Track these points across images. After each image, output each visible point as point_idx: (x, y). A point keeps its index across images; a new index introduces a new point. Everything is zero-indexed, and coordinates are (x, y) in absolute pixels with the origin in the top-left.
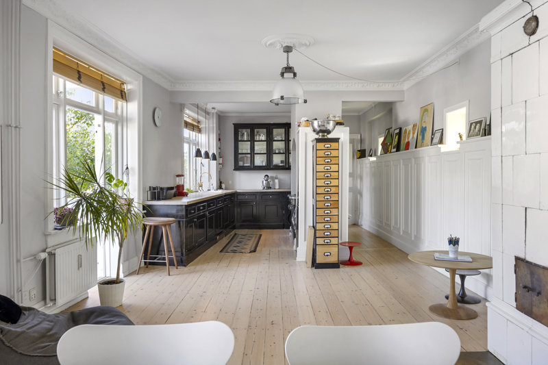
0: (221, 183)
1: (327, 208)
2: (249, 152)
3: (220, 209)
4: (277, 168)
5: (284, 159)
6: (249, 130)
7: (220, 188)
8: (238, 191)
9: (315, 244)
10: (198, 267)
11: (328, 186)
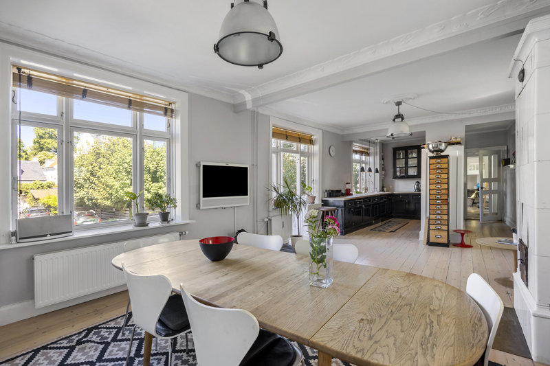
0: (383, 187)
1: (438, 204)
2: (404, 166)
3: (375, 204)
6: (404, 151)
7: (383, 191)
9: (429, 229)
10: (351, 237)
11: (438, 189)
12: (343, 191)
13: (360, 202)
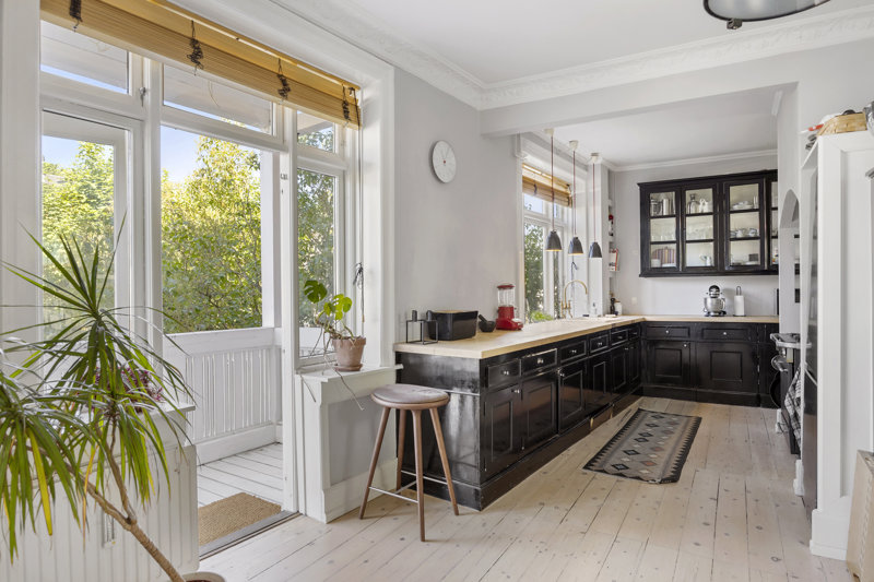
0: (613, 301)
2: (674, 239)
3: (597, 360)
4: (740, 270)
5: (757, 251)
6: (672, 194)
7: (613, 311)
8: (649, 318)
12: (490, 316)
13: (548, 358)
